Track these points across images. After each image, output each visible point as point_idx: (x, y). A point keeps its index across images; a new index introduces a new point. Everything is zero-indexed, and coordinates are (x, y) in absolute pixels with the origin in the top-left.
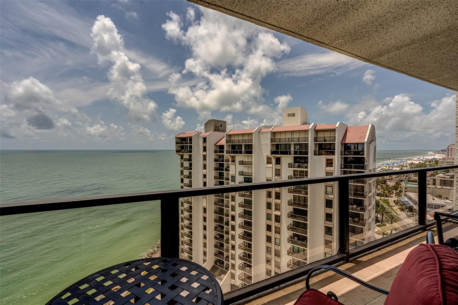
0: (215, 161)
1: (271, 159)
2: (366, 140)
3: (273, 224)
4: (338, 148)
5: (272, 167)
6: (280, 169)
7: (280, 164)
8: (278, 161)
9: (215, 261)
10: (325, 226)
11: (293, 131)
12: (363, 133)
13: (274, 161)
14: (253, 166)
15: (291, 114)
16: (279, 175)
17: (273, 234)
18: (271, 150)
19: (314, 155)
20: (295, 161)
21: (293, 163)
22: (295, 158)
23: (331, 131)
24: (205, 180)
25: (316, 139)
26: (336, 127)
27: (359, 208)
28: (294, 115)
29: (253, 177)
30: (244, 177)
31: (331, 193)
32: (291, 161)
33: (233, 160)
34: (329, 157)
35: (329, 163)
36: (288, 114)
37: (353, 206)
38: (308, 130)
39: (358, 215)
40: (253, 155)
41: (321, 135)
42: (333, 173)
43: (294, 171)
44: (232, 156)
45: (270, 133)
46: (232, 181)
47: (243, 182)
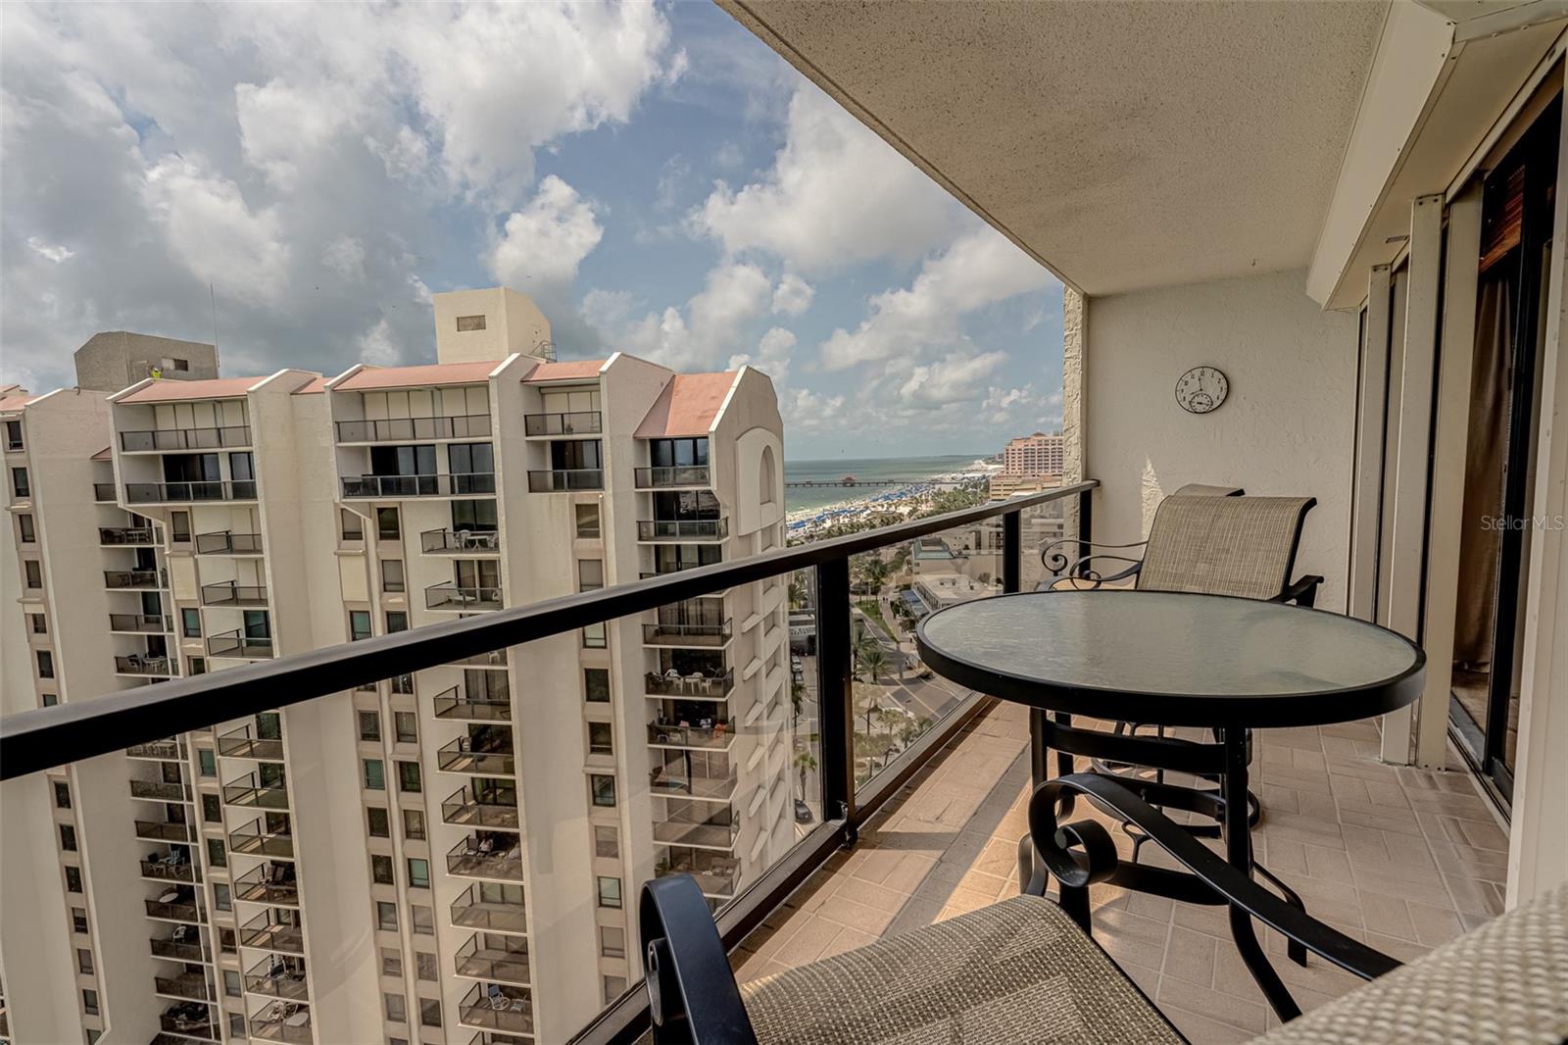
0: (103, 542)
1: (360, 517)
2: (713, 428)
3: (393, 800)
4: (620, 462)
5: (366, 554)
6: (401, 561)
7: (396, 537)
8: (389, 526)
10: (587, 775)
11: (439, 389)
12: (713, 398)
13: (370, 527)
14: (266, 555)
15: (469, 321)
16: (398, 587)
17: (397, 847)
18: (343, 479)
19: (530, 491)
20: (457, 523)
21: (450, 529)
22: (457, 508)
23: (591, 388)
24: (41, 642)
25: (532, 425)
26: (601, 373)
27: (707, 684)
28: (478, 323)
29: (271, 609)
30: (245, 612)
31: (602, 643)
32: (443, 521)
33: (181, 530)
34: (585, 497)
35: (587, 522)
36: (458, 318)
37: (688, 680)
40: (260, 501)
41: (556, 404)
42: (600, 560)
43: (458, 563)
44: (173, 513)
45: (328, 393)
46: (186, 635)
47: (243, 635)
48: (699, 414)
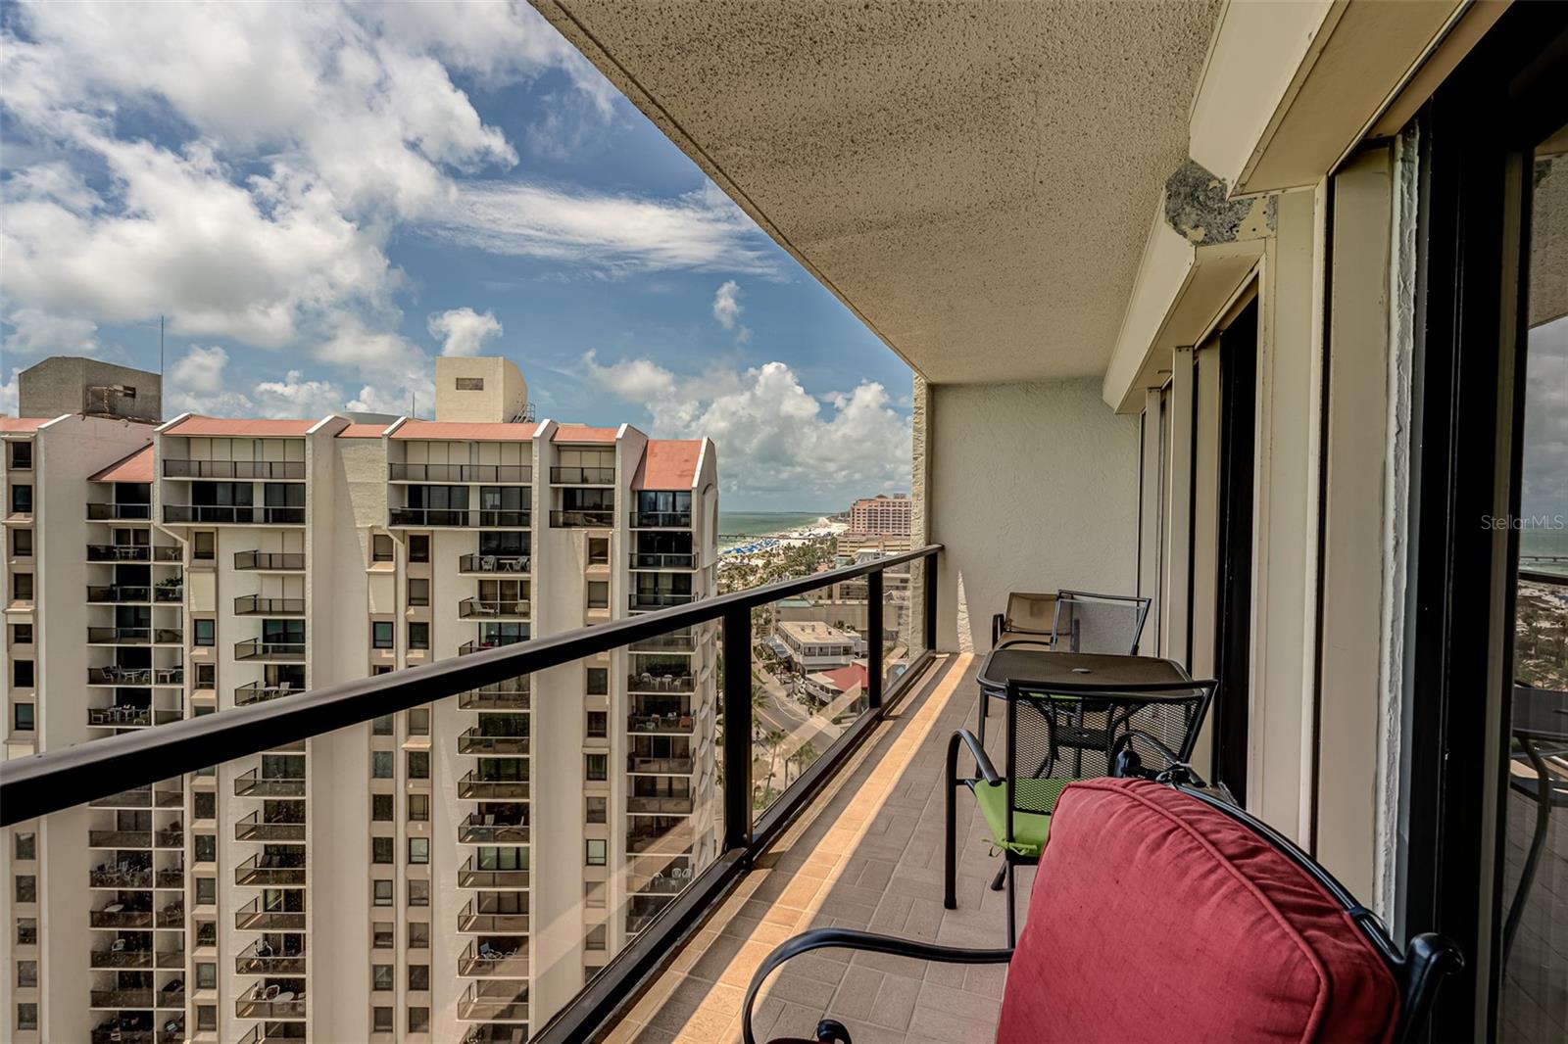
0: (89, 559)
1: (392, 540)
2: (695, 484)
3: (400, 787)
4: (622, 505)
5: (395, 574)
6: (428, 580)
7: (426, 559)
8: (419, 550)
9: (94, 1033)
10: (584, 754)
11: (478, 442)
12: (686, 461)
13: (401, 550)
14: (308, 572)
15: (468, 382)
16: (425, 602)
17: (399, 829)
18: (390, 510)
19: (551, 526)
20: (483, 549)
21: (477, 554)
22: (485, 538)
23: (600, 449)
24: (22, 652)
25: (555, 475)
26: (618, 439)
27: (677, 683)
28: (477, 385)
29: (308, 618)
30: (265, 621)
32: (472, 547)
33: (203, 548)
34: (598, 532)
35: (598, 551)
36: (457, 379)
37: (664, 680)
38: (530, 443)
39: (674, 704)
40: (308, 526)
41: (570, 460)
42: (607, 583)
43: (481, 582)
44: (196, 533)
45: (385, 441)
46: (196, 644)
47: (260, 642)
48: (678, 473)
